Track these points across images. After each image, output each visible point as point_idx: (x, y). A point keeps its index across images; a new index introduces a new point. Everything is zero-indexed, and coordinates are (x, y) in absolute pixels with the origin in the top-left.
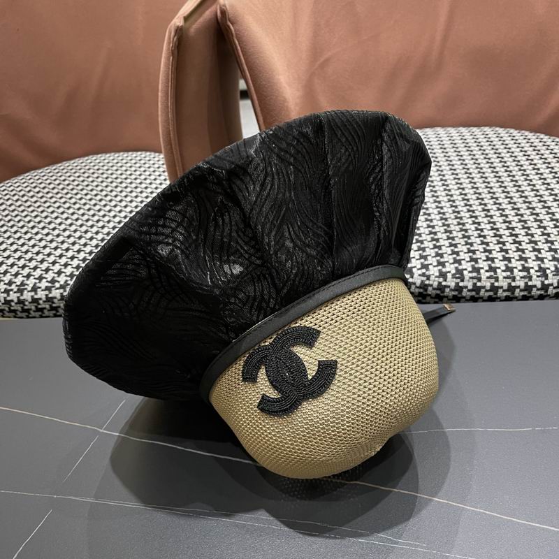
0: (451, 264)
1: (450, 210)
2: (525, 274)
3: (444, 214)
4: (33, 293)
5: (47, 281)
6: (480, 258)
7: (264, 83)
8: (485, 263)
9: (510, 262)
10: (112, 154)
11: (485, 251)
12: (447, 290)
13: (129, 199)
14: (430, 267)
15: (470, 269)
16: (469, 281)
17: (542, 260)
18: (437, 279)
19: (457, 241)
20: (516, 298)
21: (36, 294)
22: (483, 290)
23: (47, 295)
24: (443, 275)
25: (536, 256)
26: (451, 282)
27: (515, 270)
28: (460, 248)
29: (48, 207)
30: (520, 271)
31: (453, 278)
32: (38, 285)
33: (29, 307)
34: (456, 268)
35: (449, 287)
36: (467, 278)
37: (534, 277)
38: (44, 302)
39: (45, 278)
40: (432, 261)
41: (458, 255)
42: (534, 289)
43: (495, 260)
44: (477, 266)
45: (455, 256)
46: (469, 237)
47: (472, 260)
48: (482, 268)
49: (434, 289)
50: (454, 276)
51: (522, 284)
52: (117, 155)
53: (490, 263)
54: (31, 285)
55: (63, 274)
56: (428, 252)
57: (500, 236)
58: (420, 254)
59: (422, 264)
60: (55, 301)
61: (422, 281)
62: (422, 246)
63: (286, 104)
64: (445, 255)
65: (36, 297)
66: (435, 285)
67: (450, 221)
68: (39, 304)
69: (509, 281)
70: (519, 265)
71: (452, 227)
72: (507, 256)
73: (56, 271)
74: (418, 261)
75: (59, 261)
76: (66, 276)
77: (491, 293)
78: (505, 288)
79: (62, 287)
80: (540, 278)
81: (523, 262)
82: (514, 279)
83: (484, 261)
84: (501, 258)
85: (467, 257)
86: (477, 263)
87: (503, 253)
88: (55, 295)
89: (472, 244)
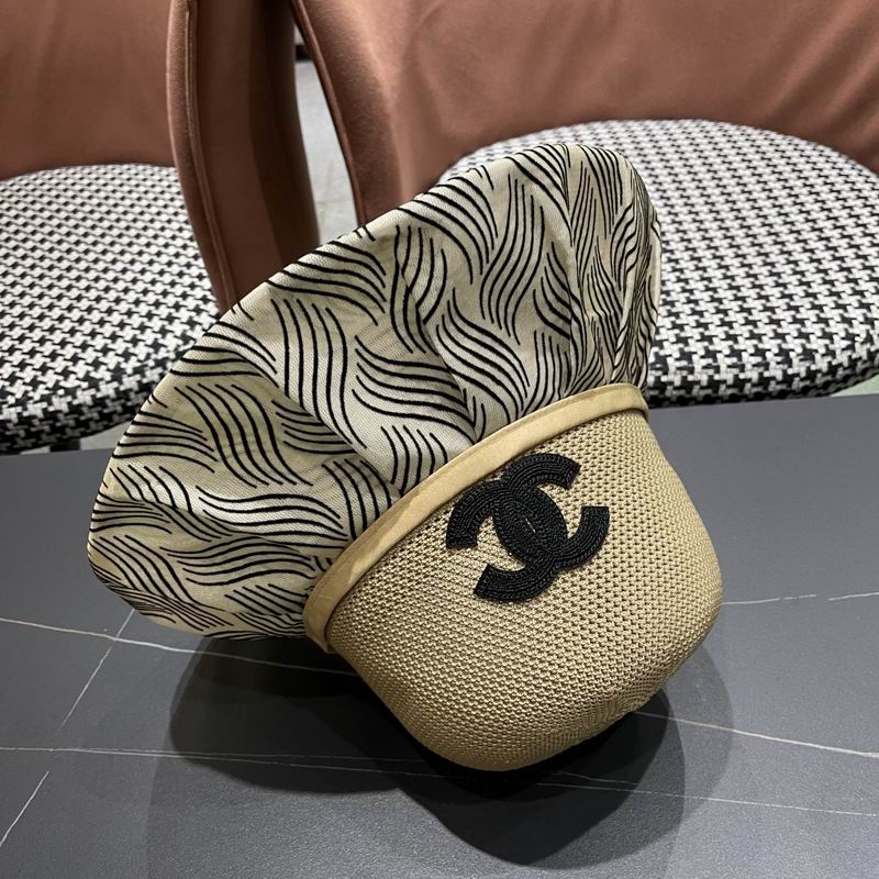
2: (759, 359)
6: (692, 337)
7: (342, 55)
8: (700, 345)
9: (736, 341)
10: (79, 168)
11: (699, 325)
13: (117, 248)
15: (677, 355)
16: (675, 373)
17: (782, 337)
20: (747, 398)
22: (697, 387)
25: (775, 331)
27: (743, 354)
30: (752, 355)
36: (672, 369)
37: (773, 364)
42: (773, 383)
43: (714, 339)
44: (687, 349)
46: (672, 304)
47: (679, 340)
48: (695, 353)
51: (753, 375)
53: (706, 344)
55: (19, 381)
57: (720, 301)
60: (10, 426)
63: (379, 90)
69: (736, 371)
70: (749, 346)
72: (731, 332)
75: (10, 359)
76: (24, 384)
77: (709, 391)
78: (730, 382)
79: (19, 403)
80: (781, 366)
81: (755, 342)
82: (742, 368)
83: (698, 341)
84: (723, 336)
85: (672, 335)
86: (687, 344)
87: (726, 328)
88: (9, 417)
89: (677, 315)
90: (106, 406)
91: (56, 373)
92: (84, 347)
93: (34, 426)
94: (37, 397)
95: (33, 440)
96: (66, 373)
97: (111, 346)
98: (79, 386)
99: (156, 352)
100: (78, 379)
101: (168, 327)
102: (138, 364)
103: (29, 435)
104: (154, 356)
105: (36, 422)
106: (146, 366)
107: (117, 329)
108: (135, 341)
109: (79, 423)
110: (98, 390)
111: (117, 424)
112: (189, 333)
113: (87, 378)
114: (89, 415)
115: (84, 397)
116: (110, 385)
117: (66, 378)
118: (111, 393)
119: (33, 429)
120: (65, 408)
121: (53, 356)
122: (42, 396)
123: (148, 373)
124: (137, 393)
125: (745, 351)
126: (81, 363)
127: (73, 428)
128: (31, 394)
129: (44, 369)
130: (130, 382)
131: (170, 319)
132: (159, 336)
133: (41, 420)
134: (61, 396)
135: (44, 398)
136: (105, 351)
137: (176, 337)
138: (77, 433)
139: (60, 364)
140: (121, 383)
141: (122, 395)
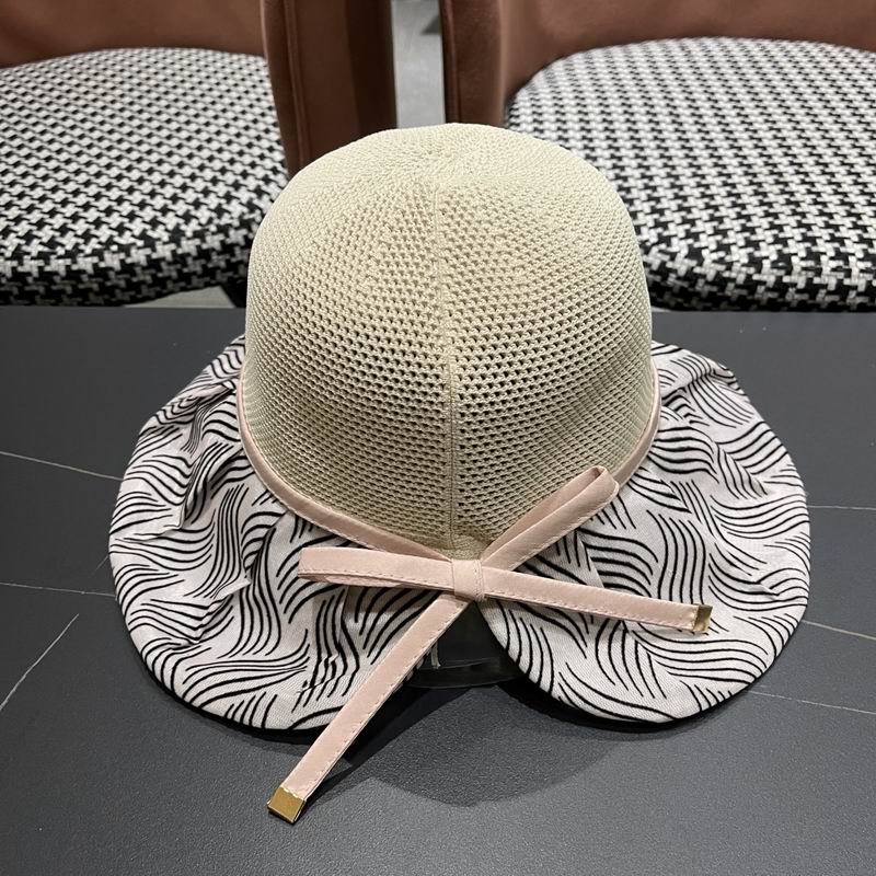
0: (769, 244)
1: (760, 161)
3: (749, 166)
4: (15, 263)
5: (41, 243)
6: (820, 237)
8: (829, 246)
11: (828, 226)
12: (761, 289)
13: (183, 118)
14: (733, 248)
15: (803, 254)
16: (800, 274)
18: (744, 269)
19: (776, 208)
21: (21, 264)
22: (823, 292)
23: (40, 268)
24: (755, 262)
26: (769, 276)
28: (783, 220)
29: (35, 124)
32: (24, 248)
33: (8, 289)
34: (779, 252)
35: (764, 283)
36: (797, 269)
38: (35, 279)
39: (37, 237)
40: (736, 238)
41: (781, 230)
43: (846, 241)
44: (814, 249)
45: (775, 232)
46: (797, 204)
47: (805, 239)
48: (825, 253)
49: (738, 287)
50: (774, 265)
52: (153, 51)
53: (837, 245)
54: (12, 249)
55: (70, 234)
56: (727, 224)
57: (852, 205)
58: (714, 227)
59: (718, 242)
60: (57, 279)
61: (718, 274)
62: (717, 214)
64: (757, 230)
65: (20, 269)
66: (741, 279)
67: (761, 178)
68: (27, 284)
69: (869, 277)
71: (766, 188)
72: (866, 236)
73: (57, 227)
74: (712, 239)
75: (63, 210)
76: (76, 236)
77: (836, 298)
78: (862, 289)
79: (68, 255)
83: (827, 241)
84: (856, 239)
85: (797, 234)
86: (815, 244)
87: (859, 232)
88: (56, 269)
89: (803, 215)
90: (160, 270)
91: (111, 228)
92: (142, 205)
93: (82, 282)
94: (88, 250)
95: (80, 299)
96: (121, 229)
97: (171, 207)
98: (134, 244)
99: (219, 217)
100: (133, 236)
101: (234, 194)
102: (199, 228)
103: (76, 292)
104: (216, 221)
105: (85, 278)
106: (208, 230)
107: (179, 191)
108: (197, 204)
109: (131, 286)
110: (154, 250)
111: (171, 292)
112: (256, 202)
113: (143, 236)
114: (142, 278)
115: (139, 256)
116: (167, 247)
117: (121, 234)
118: (168, 255)
119: (81, 286)
120: (116, 265)
121: (109, 212)
122: (94, 250)
123: (208, 238)
124: (195, 259)
126: (138, 220)
127: (123, 290)
128: (82, 247)
129: (98, 223)
130: (188, 246)
131: (237, 186)
132: (223, 201)
133: (90, 276)
134: (114, 252)
135: (95, 253)
136: (165, 211)
137: (241, 204)
138: (126, 297)
139: (115, 220)
140: (179, 245)
141: (179, 259)
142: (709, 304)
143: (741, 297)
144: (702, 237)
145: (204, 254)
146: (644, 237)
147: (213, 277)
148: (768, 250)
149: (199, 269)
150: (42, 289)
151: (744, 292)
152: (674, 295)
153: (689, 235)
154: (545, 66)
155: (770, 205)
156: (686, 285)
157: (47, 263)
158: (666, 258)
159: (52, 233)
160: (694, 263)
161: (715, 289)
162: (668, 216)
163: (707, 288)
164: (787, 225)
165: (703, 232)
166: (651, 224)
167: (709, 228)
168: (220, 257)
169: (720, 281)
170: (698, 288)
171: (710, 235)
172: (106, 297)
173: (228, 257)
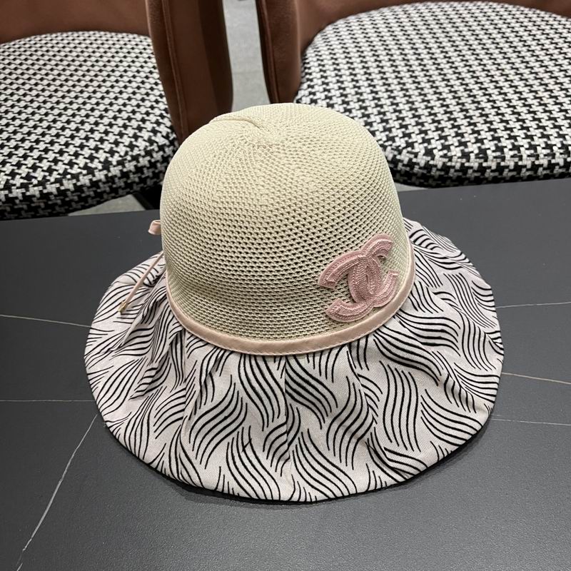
0: (473, 143)
1: (461, 88)
2: (548, 151)
3: (455, 92)
4: (7, 192)
5: (22, 178)
6: (503, 137)
8: (508, 142)
9: (533, 140)
10: (59, 34)
11: (506, 129)
12: (470, 171)
13: (95, 84)
14: (452, 148)
15: (493, 148)
16: (492, 161)
17: (563, 136)
18: (459, 160)
19: (475, 120)
20: (538, 178)
21: (11, 192)
22: (507, 170)
23: (23, 194)
24: (466, 155)
25: (558, 133)
26: (474, 163)
27: (538, 147)
28: (479, 127)
30: (543, 148)
31: (476, 158)
32: (11, 182)
33: (3, 208)
34: (479, 148)
35: (472, 168)
36: (490, 158)
37: (558, 155)
38: (20, 201)
39: (18, 174)
40: (453, 141)
41: (479, 134)
42: (557, 167)
43: (518, 138)
44: (500, 145)
45: (476, 135)
46: (487, 116)
47: (494, 138)
48: (506, 147)
49: (456, 171)
50: (477, 156)
51: (544, 162)
52: (65, 35)
53: (513, 141)
54: (3, 183)
55: (39, 170)
56: (447, 132)
57: (519, 114)
58: (439, 135)
59: (442, 144)
60: (34, 199)
61: (444, 163)
62: (440, 126)
64: (465, 135)
65: (10, 195)
66: (458, 166)
67: (463, 100)
68: (16, 204)
69: (533, 159)
70: (541, 142)
71: (467, 106)
72: (529, 133)
73: (30, 166)
74: (438, 142)
75: (31, 154)
76: (43, 171)
77: (514, 173)
78: (529, 167)
79: (40, 183)
80: (563, 156)
81: (545, 140)
82: (537, 157)
83: (507, 139)
84: (524, 136)
85: (489, 135)
86: (500, 141)
87: (525, 131)
88: (34, 193)
89: (491, 123)
90: (99, 187)
91: (64, 164)
92: (82, 146)
93: (51, 200)
94: (52, 180)
95: (49, 211)
96: (71, 164)
97: (100, 146)
98: (81, 173)
99: (132, 151)
100: (79, 168)
101: (139, 134)
102: (120, 159)
103: (47, 206)
105: (52, 197)
106: (126, 159)
107: (103, 135)
108: (117, 143)
109: (81, 199)
110: (94, 176)
111: (106, 200)
112: (153, 138)
113: (86, 167)
114: (88, 193)
115: (85, 180)
116: (101, 173)
117: (71, 167)
118: (103, 178)
119: (50, 203)
120: (71, 187)
121: (61, 152)
122: (56, 179)
123: (127, 165)
124: (120, 178)
125: (539, 145)
126: (81, 157)
127: (77, 202)
128: (48, 178)
129: (56, 161)
130: (115, 171)
131: (140, 129)
132: (133, 140)
133: (55, 196)
134: (69, 179)
135: (57, 181)
136: (97, 149)
137: (144, 140)
138: (79, 206)
139: (66, 158)
140: (109, 171)
141: (110, 179)
142: (439, 182)
143: (459, 177)
144: (432, 141)
145: (125, 175)
146: (397, 144)
147: (132, 188)
148: (472, 147)
149: (122, 184)
150: (25, 207)
151: (460, 174)
152: (418, 178)
153: (424, 141)
154: (320, 30)
155: (471, 117)
156: (425, 172)
157: (28, 190)
158: (412, 156)
159: (27, 170)
160: (429, 158)
161: (443, 173)
162: (411, 129)
163: (438, 173)
164: (482, 130)
165: (433, 138)
166: (401, 135)
167: (436, 135)
168: (135, 176)
169: (446, 168)
170: (432, 173)
171: (437, 140)
172: (67, 207)
173: (139, 175)
